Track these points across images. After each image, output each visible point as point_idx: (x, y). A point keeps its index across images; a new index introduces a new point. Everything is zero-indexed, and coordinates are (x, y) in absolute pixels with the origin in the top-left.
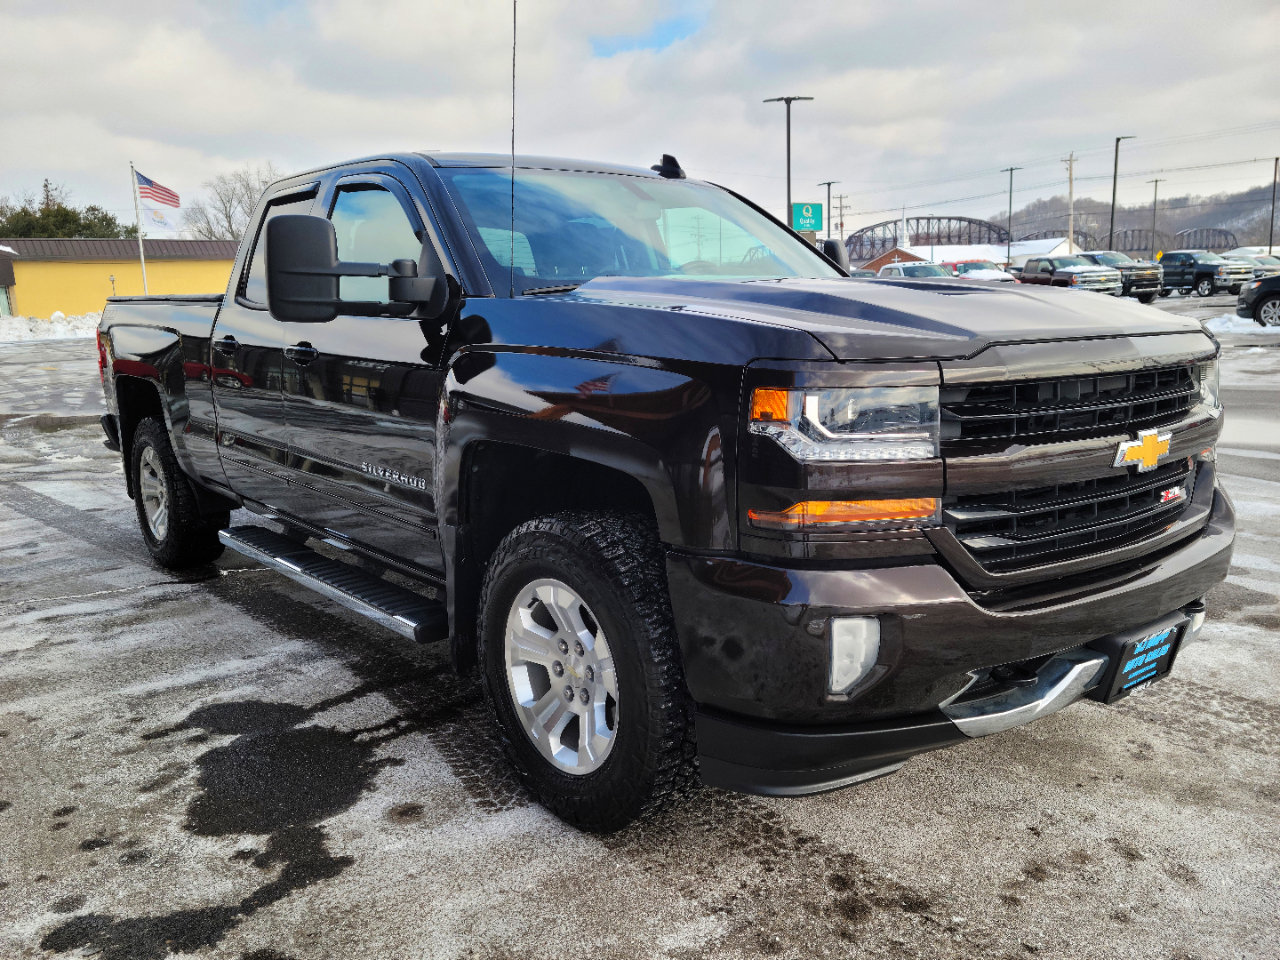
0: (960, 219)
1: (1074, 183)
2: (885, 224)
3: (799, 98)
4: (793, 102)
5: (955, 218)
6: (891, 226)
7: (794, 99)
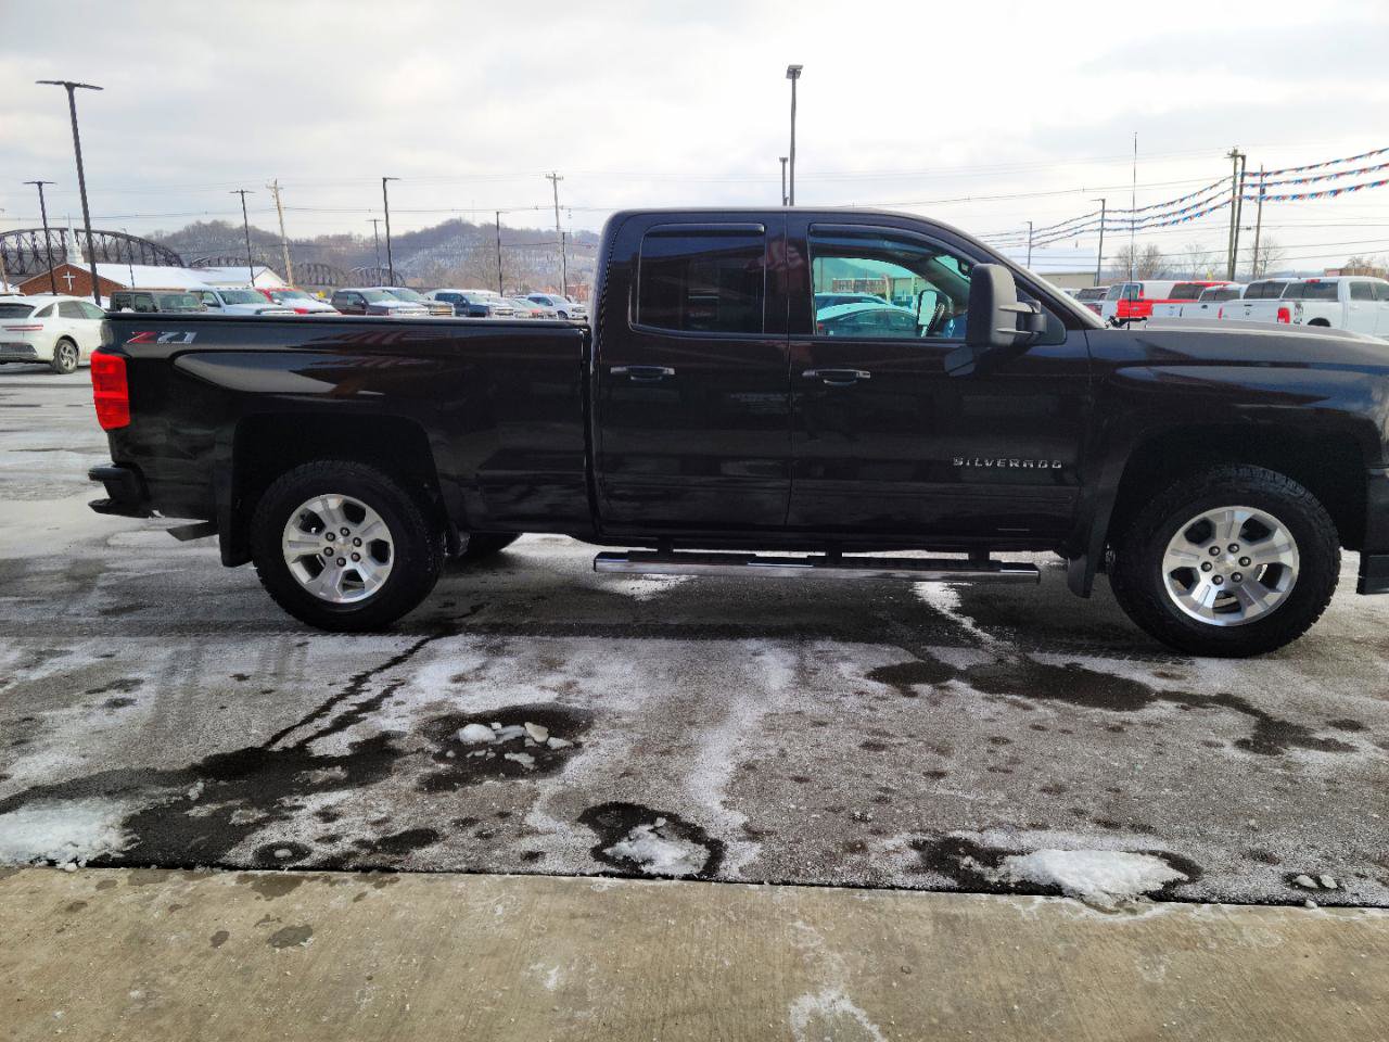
0: (116, 235)
1: (283, 212)
2: (18, 233)
3: (85, 86)
4: (76, 89)
5: (109, 234)
6: (27, 236)
7: (78, 85)
